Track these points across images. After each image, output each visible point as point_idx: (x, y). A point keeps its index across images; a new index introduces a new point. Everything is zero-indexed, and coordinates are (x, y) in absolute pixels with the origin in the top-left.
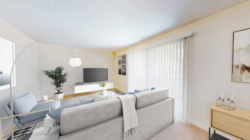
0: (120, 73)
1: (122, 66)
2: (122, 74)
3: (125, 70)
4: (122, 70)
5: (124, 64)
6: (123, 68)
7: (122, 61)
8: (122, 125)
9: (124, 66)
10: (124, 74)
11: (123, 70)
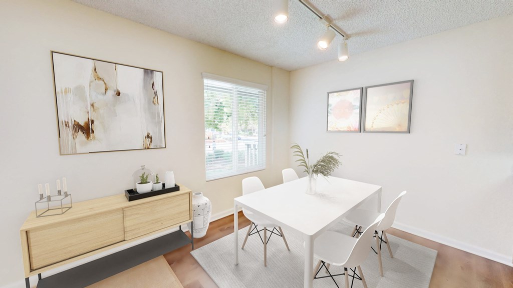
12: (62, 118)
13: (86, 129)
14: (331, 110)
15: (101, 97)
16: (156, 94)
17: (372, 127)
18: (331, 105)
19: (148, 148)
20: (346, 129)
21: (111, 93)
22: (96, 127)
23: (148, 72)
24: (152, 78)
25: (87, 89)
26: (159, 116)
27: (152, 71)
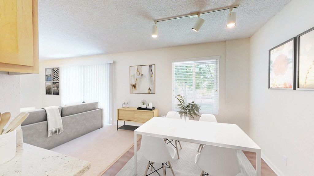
0: (48, 92)
1: (53, 83)
2: (53, 94)
3: (58, 87)
4: (52, 89)
5: (56, 80)
6: (54, 85)
7: (52, 76)
8: (46, 126)
9: (57, 83)
10: (57, 93)
11: (54, 89)
12: (131, 84)
13: (135, 86)
14: (272, 66)
15: (138, 77)
16: (152, 73)
17: (306, 82)
18: (272, 62)
19: (149, 93)
20: (282, 86)
21: (140, 75)
22: (137, 86)
23: (150, 66)
24: (151, 68)
25: (135, 75)
26: (153, 81)
27: (151, 65)
